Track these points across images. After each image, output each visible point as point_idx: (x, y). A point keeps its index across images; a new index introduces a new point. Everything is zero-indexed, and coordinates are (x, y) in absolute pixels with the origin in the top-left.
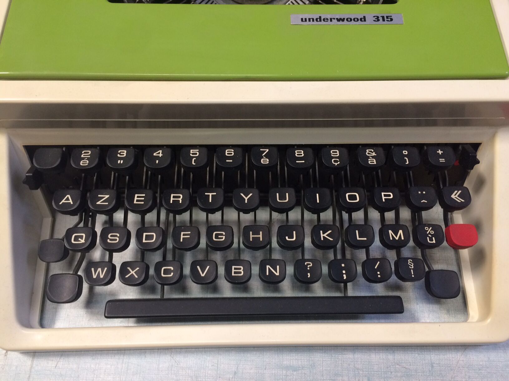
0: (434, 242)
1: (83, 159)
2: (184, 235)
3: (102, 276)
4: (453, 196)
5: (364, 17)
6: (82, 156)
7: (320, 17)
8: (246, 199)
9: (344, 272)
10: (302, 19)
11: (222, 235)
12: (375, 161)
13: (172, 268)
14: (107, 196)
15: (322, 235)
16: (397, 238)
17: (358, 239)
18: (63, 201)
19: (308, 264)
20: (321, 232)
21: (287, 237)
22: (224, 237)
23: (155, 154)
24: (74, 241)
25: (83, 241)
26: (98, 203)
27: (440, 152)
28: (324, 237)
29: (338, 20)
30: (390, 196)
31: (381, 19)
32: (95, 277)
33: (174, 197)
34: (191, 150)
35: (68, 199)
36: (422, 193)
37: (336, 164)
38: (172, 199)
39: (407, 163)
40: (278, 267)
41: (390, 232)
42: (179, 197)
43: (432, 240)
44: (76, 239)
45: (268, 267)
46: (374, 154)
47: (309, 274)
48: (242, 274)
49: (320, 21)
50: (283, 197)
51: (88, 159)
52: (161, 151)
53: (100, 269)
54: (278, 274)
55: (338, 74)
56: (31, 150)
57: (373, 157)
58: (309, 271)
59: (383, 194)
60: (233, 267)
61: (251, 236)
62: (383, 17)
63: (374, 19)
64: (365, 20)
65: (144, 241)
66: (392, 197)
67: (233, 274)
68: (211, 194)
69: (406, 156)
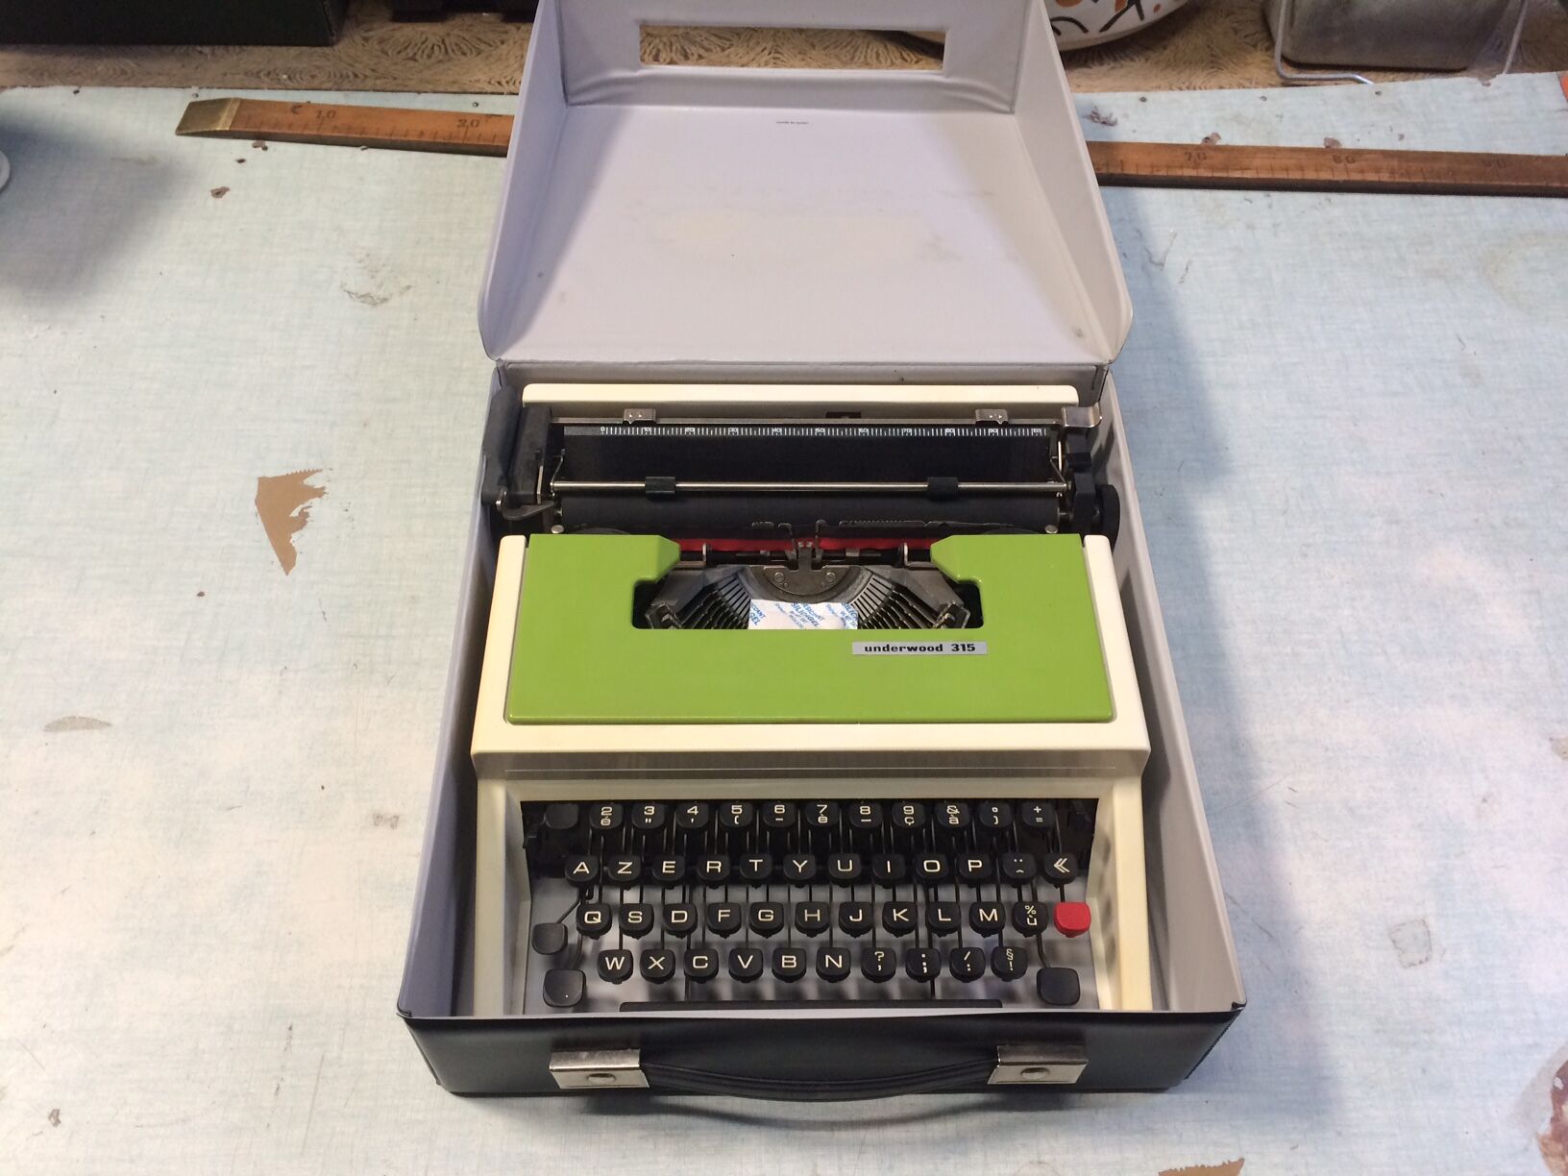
0: (1035, 924)
1: (604, 817)
2: (722, 913)
3: (619, 968)
4: (1056, 865)
5: (941, 646)
6: (602, 814)
7: (888, 646)
8: (800, 867)
9: (924, 964)
10: (866, 648)
11: (770, 913)
12: (957, 820)
13: (706, 958)
14: (630, 864)
15: (895, 915)
16: (989, 919)
17: (941, 919)
18: (577, 870)
19: (878, 955)
20: (894, 911)
21: (851, 917)
22: (772, 917)
23: (689, 811)
24: (588, 920)
25: (598, 920)
26: (620, 872)
27: (1038, 810)
28: (897, 917)
29: (910, 649)
30: (978, 864)
31: (960, 648)
32: (610, 968)
33: (711, 865)
34: (733, 807)
35: (582, 867)
36: (1018, 860)
37: (910, 824)
38: (708, 867)
39: (997, 822)
40: (840, 957)
41: (981, 911)
42: (718, 865)
43: (1032, 921)
44: (590, 917)
45: (827, 957)
46: (957, 811)
47: (880, 967)
48: (795, 965)
49: (888, 650)
50: (845, 865)
51: (609, 817)
52: (696, 808)
53: (615, 959)
54: (840, 966)
55: (907, 716)
56: (526, 806)
57: (955, 815)
58: (879, 963)
59: (969, 861)
60: (783, 957)
61: (806, 915)
62: (963, 646)
63: (953, 648)
64: (941, 650)
65: (673, 921)
66: (980, 866)
67: (783, 966)
68: (756, 861)
69: (995, 814)
